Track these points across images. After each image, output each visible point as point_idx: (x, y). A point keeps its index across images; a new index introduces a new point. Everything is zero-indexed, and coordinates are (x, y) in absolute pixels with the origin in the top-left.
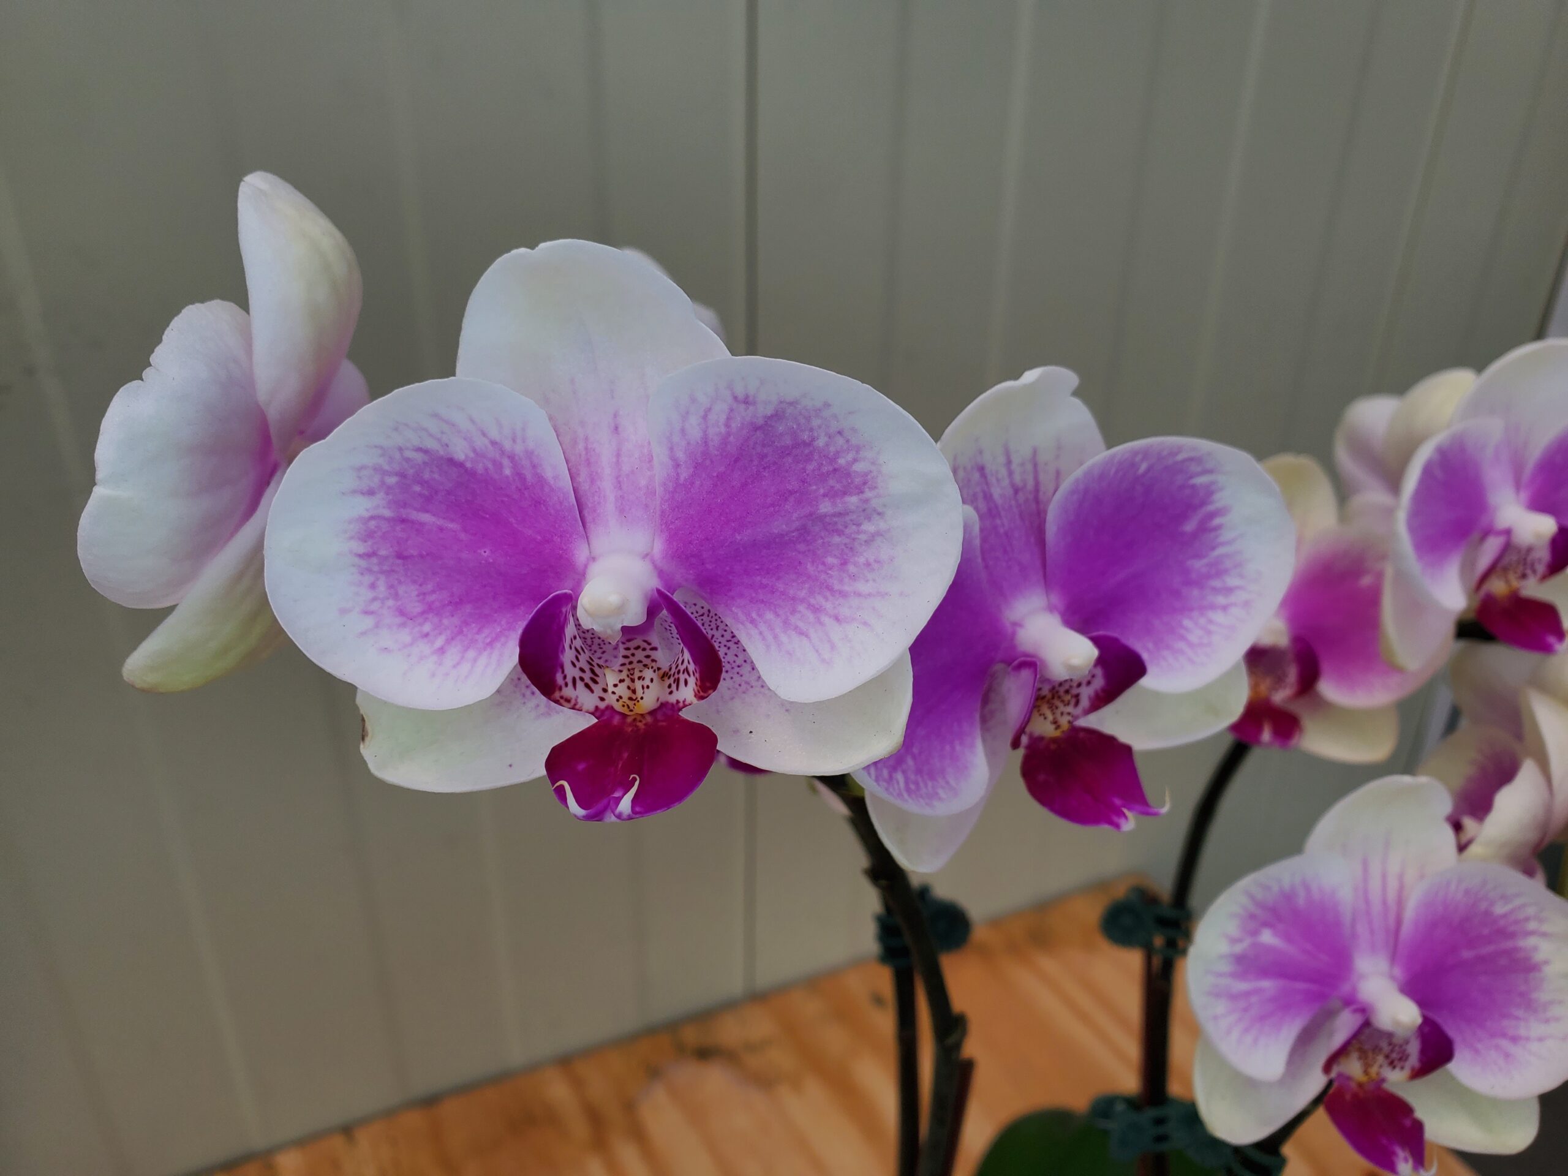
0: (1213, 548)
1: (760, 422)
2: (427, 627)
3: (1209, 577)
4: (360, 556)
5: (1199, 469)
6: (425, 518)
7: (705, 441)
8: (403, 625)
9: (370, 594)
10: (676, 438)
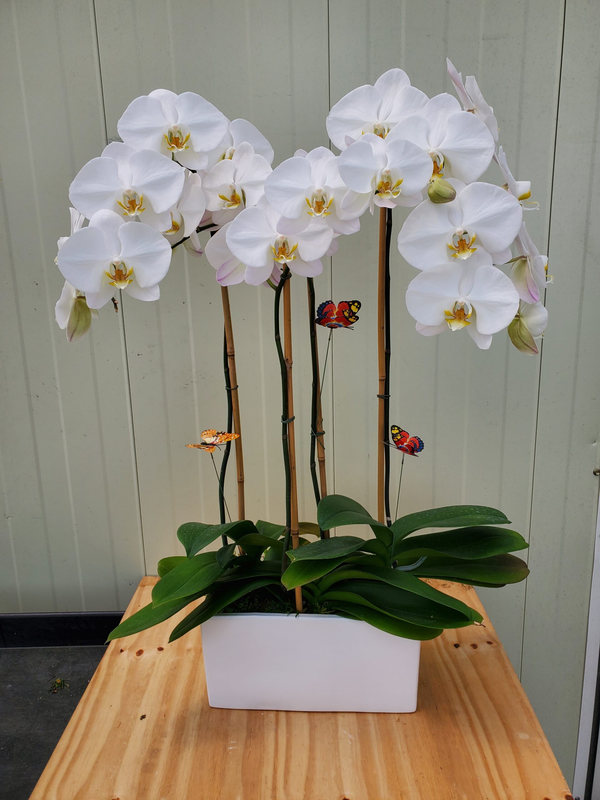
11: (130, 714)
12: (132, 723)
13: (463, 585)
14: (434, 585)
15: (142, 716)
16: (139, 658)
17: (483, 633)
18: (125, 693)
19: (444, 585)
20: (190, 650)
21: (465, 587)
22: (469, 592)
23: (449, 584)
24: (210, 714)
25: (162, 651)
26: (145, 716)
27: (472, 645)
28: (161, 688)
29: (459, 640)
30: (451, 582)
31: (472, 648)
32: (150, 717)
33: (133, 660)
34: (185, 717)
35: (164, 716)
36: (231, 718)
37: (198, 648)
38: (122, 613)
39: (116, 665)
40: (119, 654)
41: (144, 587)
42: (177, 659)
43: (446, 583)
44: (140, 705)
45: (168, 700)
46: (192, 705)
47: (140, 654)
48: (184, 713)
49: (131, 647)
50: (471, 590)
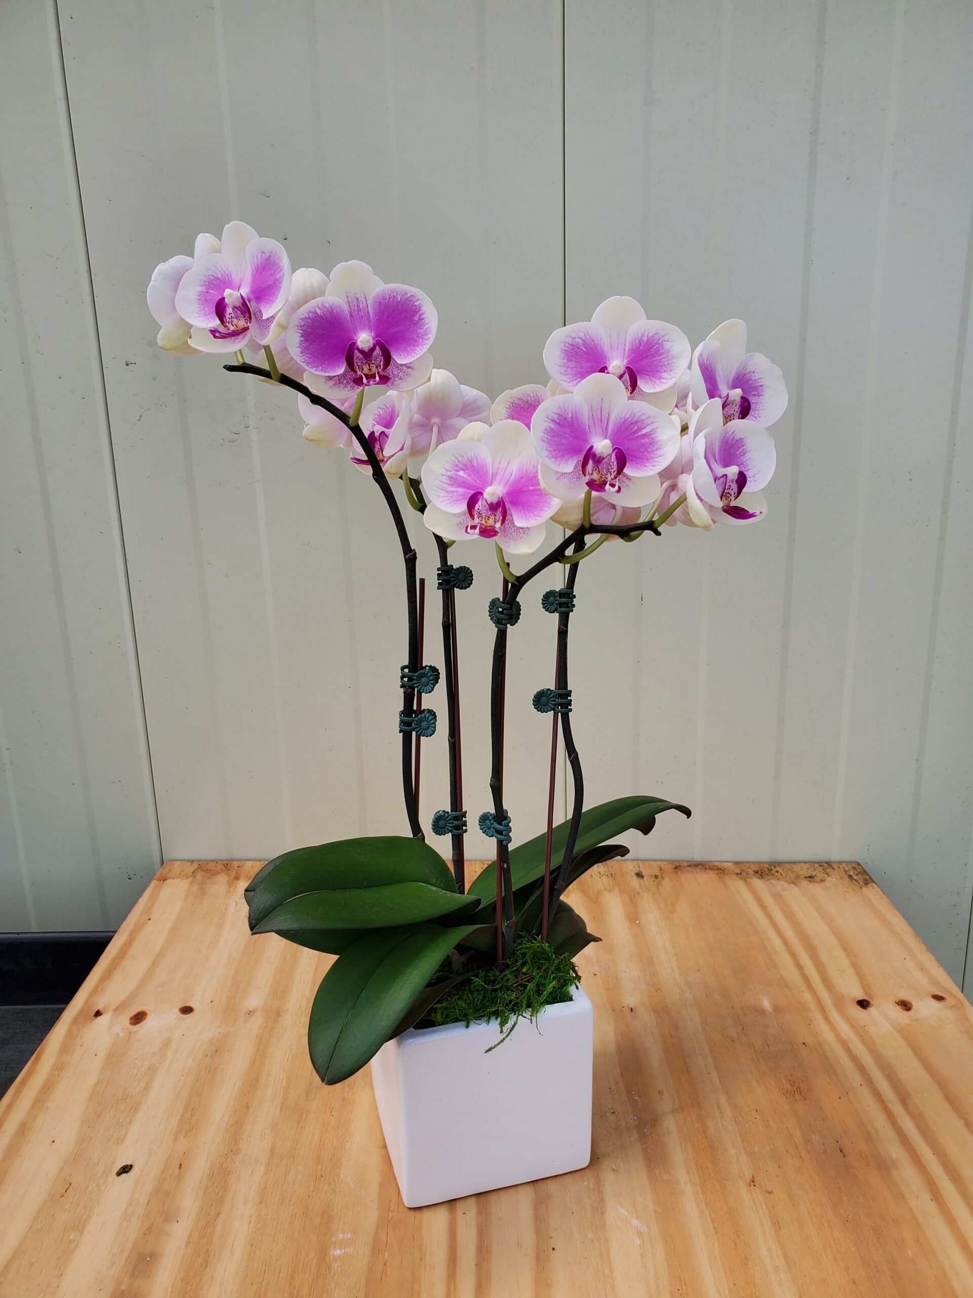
0: (424, 326)
1: (267, 258)
2: (209, 317)
3: (424, 335)
4: (198, 300)
5: (416, 299)
6: (212, 292)
7: (258, 265)
8: (204, 316)
9: (199, 309)
10: (253, 264)
11: (96, 1161)
12: (98, 1186)
13: (850, 876)
14: (790, 879)
15: (122, 1167)
16: (134, 1030)
17: (918, 975)
18: (90, 1111)
19: (811, 878)
20: (253, 1012)
21: (856, 881)
22: (866, 890)
23: (820, 875)
24: (290, 1162)
25: (189, 1013)
26: (131, 1166)
27: (900, 1003)
28: (177, 1100)
29: (866, 994)
30: (823, 871)
31: (901, 1010)
32: (143, 1170)
33: (121, 1034)
34: (229, 1169)
35: (179, 1167)
36: (341, 1173)
37: (271, 1007)
38: (112, 934)
39: (81, 1046)
40: (90, 1021)
41: (163, 881)
42: (221, 1032)
43: (814, 873)
44: (123, 1140)
45: (193, 1128)
46: (247, 1140)
47: (139, 1021)
48: (226, 1159)
49: (120, 1005)
50: (871, 886)
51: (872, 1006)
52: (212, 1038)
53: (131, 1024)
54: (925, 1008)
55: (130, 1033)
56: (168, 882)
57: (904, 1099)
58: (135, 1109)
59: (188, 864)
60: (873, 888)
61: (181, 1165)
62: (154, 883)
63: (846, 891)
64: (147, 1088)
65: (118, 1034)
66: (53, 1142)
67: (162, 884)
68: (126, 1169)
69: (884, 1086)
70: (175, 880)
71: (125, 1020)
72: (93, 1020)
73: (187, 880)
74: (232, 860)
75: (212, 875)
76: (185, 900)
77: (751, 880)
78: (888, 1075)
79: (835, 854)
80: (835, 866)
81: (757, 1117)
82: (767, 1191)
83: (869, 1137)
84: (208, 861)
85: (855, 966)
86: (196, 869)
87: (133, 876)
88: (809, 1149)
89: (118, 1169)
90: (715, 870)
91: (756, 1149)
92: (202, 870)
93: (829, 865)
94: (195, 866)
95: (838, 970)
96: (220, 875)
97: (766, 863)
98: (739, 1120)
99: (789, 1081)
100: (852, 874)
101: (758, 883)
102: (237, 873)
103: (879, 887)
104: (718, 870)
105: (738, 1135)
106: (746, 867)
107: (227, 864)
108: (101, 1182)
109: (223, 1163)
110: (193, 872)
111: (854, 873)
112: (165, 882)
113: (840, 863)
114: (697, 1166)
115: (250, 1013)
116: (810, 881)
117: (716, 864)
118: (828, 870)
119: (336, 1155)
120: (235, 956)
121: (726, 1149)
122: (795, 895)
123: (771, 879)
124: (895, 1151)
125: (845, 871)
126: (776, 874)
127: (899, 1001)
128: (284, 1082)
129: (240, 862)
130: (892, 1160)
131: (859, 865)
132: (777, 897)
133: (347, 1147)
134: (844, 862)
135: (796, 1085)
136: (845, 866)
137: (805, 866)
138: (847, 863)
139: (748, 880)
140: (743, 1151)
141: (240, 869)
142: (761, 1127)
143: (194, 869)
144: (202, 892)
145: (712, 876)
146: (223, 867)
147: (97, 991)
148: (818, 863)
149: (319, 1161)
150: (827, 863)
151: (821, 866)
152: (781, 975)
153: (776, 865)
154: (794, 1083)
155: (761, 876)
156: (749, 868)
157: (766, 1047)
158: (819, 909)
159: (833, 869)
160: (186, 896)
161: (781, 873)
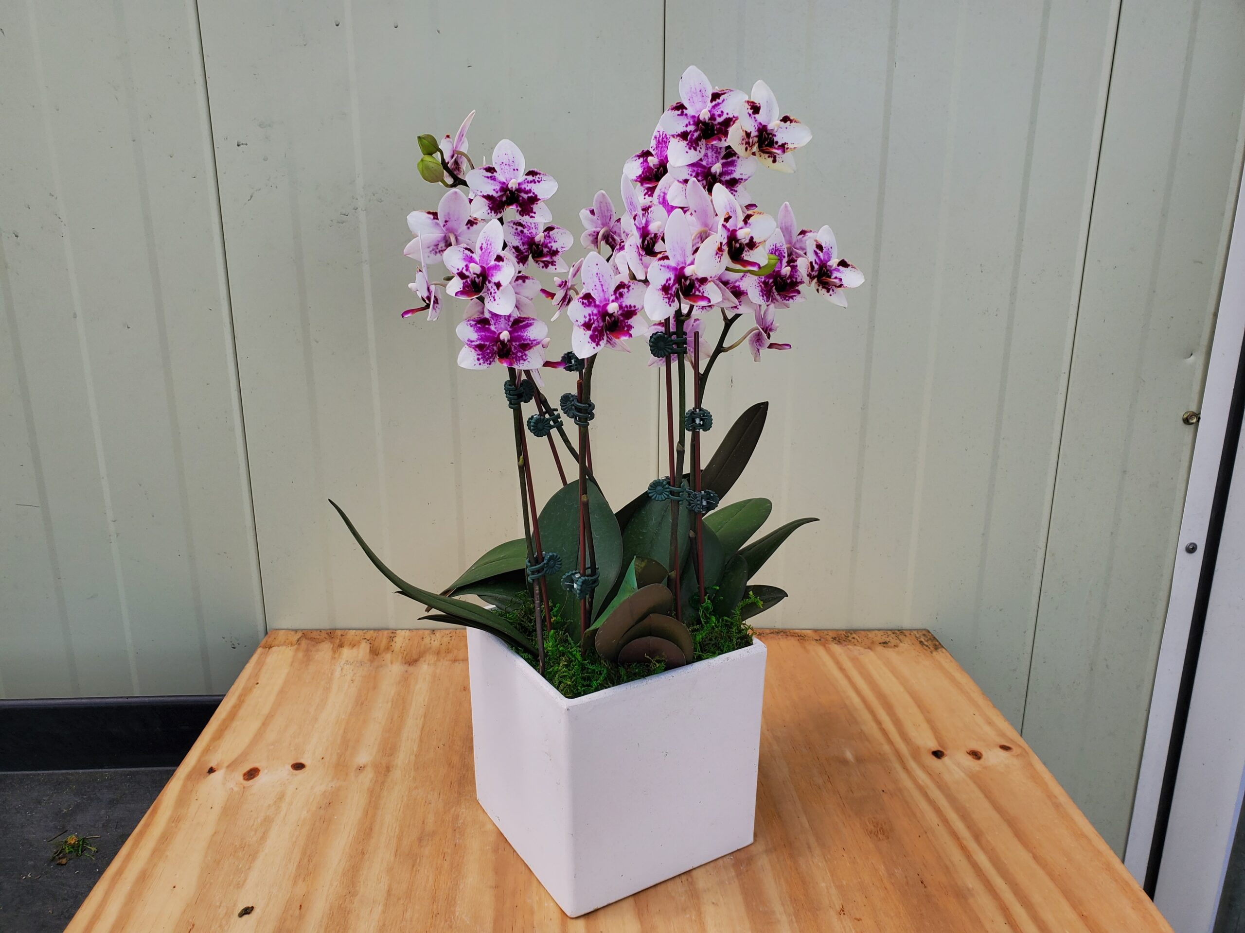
11: (218, 904)
12: (221, 926)
13: (921, 642)
14: (865, 644)
15: (244, 909)
16: (249, 785)
17: (987, 729)
18: (210, 858)
19: (885, 644)
20: (364, 767)
21: (927, 646)
22: (937, 655)
23: (893, 641)
24: (406, 902)
25: (301, 769)
26: (253, 908)
27: (971, 753)
28: (294, 848)
29: (940, 744)
30: (897, 638)
31: (973, 759)
32: (265, 912)
33: (236, 789)
34: (348, 909)
35: (299, 907)
36: (457, 910)
37: (381, 763)
38: (221, 697)
39: (197, 800)
40: (204, 777)
41: (269, 649)
42: (334, 786)
43: (887, 640)
44: (243, 885)
45: (311, 873)
46: (364, 883)
47: (252, 776)
48: (345, 900)
49: (233, 762)
50: (941, 651)
51: (946, 756)
52: (325, 792)
53: (244, 779)
54: (994, 757)
55: (244, 787)
56: (274, 649)
57: (977, 837)
58: (253, 856)
59: (293, 633)
60: (943, 652)
61: (301, 906)
62: (260, 650)
63: (918, 655)
64: (264, 837)
65: (232, 789)
66: (174, 887)
67: (268, 651)
68: (247, 911)
69: (959, 826)
70: (281, 647)
71: (239, 776)
72: (207, 776)
73: (292, 648)
74: (336, 629)
75: (317, 643)
76: (291, 665)
77: (830, 646)
78: (962, 816)
79: (906, 622)
80: (907, 633)
81: (844, 855)
82: (856, 919)
83: (947, 870)
84: (312, 631)
85: (930, 722)
86: (300, 638)
87: (236, 645)
88: (893, 881)
89: (240, 911)
90: (796, 636)
91: (844, 882)
92: (306, 639)
93: (901, 632)
94: (299, 634)
95: (914, 725)
96: (324, 643)
97: (843, 630)
98: (828, 858)
99: (873, 823)
100: (923, 640)
101: (836, 648)
102: (340, 641)
103: (948, 652)
104: (798, 636)
105: (828, 872)
106: (825, 634)
107: (331, 633)
108: (224, 922)
109: (342, 904)
110: (298, 641)
111: (924, 639)
112: (270, 649)
113: (911, 630)
114: (791, 898)
115: (361, 769)
116: (884, 647)
117: (796, 631)
118: (901, 637)
119: (450, 895)
120: (343, 717)
121: (817, 883)
122: (872, 659)
123: (848, 645)
124: (970, 881)
125: (916, 637)
126: (853, 640)
127: (970, 752)
128: (397, 830)
129: (343, 631)
130: (969, 890)
131: (929, 632)
132: (855, 660)
133: (461, 888)
134: (914, 630)
135: (880, 826)
136: (916, 633)
137: (880, 633)
138: (918, 630)
139: (827, 645)
140: (832, 884)
141: (343, 637)
142: (848, 864)
143: (298, 637)
144: (308, 658)
145: (793, 642)
146: (326, 636)
147: (209, 749)
148: (891, 630)
149: (434, 900)
150: (899, 630)
151: (894, 633)
152: (862, 730)
153: (852, 632)
154: (877, 824)
155: (839, 642)
156: (828, 635)
157: (851, 793)
158: (894, 671)
159: (905, 636)
160: (292, 662)
161: (857, 639)
